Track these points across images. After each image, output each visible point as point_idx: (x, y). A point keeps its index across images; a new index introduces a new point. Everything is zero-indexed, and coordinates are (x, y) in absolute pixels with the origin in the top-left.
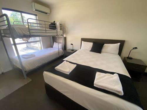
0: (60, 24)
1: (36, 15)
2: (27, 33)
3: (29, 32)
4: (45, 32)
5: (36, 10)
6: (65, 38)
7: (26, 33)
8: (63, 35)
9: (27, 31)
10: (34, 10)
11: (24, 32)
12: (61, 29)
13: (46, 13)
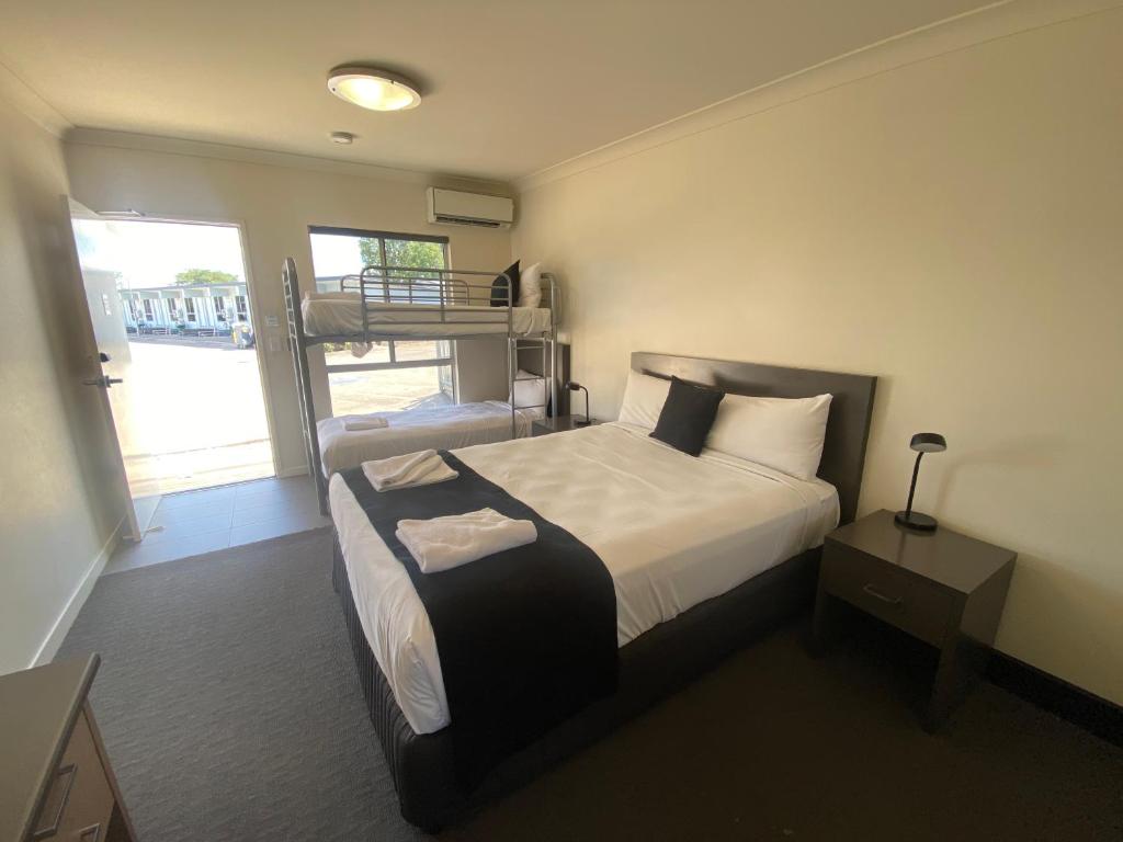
0: (543, 276)
1: (444, 240)
2: (354, 325)
3: (365, 318)
4: (437, 317)
5: (440, 218)
6: (566, 351)
7: (350, 322)
8: (553, 335)
9: (357, 318)
10: (432, 219)
11: (342, 322)
12: (544, 303)
13: (496, 224)
